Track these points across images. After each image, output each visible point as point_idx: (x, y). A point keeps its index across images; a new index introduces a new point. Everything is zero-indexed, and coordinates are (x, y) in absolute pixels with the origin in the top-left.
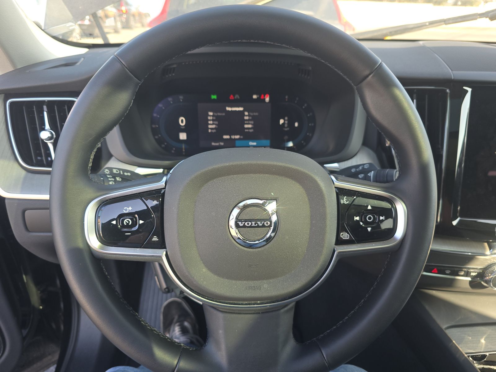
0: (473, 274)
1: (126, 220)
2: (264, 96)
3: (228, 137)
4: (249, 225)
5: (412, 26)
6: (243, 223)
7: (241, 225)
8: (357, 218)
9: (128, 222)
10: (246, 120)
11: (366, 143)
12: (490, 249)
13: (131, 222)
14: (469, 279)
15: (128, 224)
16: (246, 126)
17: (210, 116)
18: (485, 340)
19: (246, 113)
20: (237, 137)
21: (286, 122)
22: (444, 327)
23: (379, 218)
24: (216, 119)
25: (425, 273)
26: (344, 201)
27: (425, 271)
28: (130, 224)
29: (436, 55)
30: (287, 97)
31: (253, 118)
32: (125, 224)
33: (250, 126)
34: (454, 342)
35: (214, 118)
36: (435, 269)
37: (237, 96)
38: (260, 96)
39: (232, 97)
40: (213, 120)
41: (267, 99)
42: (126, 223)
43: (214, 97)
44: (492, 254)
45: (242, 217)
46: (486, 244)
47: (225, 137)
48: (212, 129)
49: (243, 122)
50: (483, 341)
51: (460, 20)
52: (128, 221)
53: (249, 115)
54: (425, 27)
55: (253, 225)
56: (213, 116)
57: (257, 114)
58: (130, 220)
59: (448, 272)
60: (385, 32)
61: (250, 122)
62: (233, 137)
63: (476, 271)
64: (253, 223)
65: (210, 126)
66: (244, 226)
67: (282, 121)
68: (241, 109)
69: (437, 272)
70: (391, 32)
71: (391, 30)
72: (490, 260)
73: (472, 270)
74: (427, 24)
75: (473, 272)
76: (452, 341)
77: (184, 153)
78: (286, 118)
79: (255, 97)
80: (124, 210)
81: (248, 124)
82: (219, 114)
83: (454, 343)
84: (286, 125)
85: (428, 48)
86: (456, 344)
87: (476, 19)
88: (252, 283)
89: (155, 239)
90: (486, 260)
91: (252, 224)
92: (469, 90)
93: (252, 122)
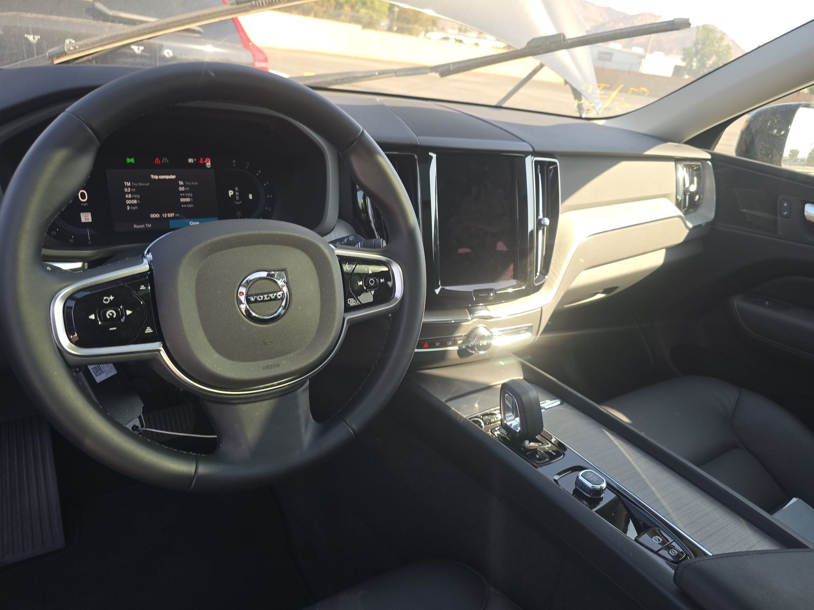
0: (460, 342)
1: (108, 312)
2: (204, 160)
3: (157, 216)
4: (261, 299)
5: (360, 75)
6: (255, 297)
7: (252, 299)
8: (361, 283)
9: (111, 315)
10: (182, 192)
11: (342, 216)
12: (470, 314)
13: (115, 314)
14: (456, 348)
15: (112, 317)
16: (182, 200)
17: (127, 187)
18: (478, 404)
19: (181, 183)
20: (171, 215)
21: (237, 194)
22: (443, 400)
23: (380, 281)
24: (137, 191)
25: (416, 350)
26: (347, 268)
27: (417, 348)
28: (114, 316)
29: (397, 117)
30: (234, 161)
31: (192, 189)
32: (108, 317)
33: (188, 200)
34: (453, 408)
35: (134, 190)
36: (426, 343)
37: (165, 160)
38: (198, 160)
39: (157, 161)
40: (132, 193)
41: (208, 164)
42: (109, 315)
43: (131, 160)
44: (472, 319)
45: (252, 291)
46: (467, 310)
47: (153, 216)
48: (131, 205)
49: (178, 195)
50: (476, 405)
51: (410, 72)
52: (112, 313)
53: (184, 186)
54: (374, 77)
55: (266, 298)
56: (131, 187)
57: (196, 183)
58: (114, 312)
59: (437, 344)
60: (329, 79)
61: (189, 195)
62: (165, 215)
63: (462, 338)
64: (266, 296)
65: (128, 202)
66: (256, 301)
67: (231, 193)
68: (173, 177)
69: (428, 346)
70: (336, 80)
71: (336, 77)
72: (471, 325)
73: (458, 338)
74: (377, 74)
75: (459, 340)
76: (451, 409)
77: (90, 243)
78: (237, 189)
79: (191, 161)
80: (104, 301)
81: (185, 197)
82: (140, 184)
83: (453, 410)
84: (237, 198)
85: (388, 107)
86: (454, 410)
87: (426, 73)
88: (270, 362)
89: (149, 330)
90: (469, 325)
91: (264, 297)
92: (434, 156)
93: (191, 195)
